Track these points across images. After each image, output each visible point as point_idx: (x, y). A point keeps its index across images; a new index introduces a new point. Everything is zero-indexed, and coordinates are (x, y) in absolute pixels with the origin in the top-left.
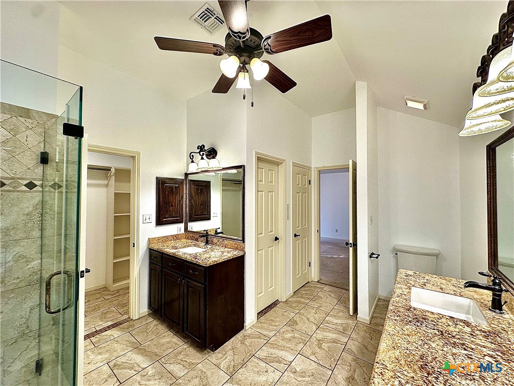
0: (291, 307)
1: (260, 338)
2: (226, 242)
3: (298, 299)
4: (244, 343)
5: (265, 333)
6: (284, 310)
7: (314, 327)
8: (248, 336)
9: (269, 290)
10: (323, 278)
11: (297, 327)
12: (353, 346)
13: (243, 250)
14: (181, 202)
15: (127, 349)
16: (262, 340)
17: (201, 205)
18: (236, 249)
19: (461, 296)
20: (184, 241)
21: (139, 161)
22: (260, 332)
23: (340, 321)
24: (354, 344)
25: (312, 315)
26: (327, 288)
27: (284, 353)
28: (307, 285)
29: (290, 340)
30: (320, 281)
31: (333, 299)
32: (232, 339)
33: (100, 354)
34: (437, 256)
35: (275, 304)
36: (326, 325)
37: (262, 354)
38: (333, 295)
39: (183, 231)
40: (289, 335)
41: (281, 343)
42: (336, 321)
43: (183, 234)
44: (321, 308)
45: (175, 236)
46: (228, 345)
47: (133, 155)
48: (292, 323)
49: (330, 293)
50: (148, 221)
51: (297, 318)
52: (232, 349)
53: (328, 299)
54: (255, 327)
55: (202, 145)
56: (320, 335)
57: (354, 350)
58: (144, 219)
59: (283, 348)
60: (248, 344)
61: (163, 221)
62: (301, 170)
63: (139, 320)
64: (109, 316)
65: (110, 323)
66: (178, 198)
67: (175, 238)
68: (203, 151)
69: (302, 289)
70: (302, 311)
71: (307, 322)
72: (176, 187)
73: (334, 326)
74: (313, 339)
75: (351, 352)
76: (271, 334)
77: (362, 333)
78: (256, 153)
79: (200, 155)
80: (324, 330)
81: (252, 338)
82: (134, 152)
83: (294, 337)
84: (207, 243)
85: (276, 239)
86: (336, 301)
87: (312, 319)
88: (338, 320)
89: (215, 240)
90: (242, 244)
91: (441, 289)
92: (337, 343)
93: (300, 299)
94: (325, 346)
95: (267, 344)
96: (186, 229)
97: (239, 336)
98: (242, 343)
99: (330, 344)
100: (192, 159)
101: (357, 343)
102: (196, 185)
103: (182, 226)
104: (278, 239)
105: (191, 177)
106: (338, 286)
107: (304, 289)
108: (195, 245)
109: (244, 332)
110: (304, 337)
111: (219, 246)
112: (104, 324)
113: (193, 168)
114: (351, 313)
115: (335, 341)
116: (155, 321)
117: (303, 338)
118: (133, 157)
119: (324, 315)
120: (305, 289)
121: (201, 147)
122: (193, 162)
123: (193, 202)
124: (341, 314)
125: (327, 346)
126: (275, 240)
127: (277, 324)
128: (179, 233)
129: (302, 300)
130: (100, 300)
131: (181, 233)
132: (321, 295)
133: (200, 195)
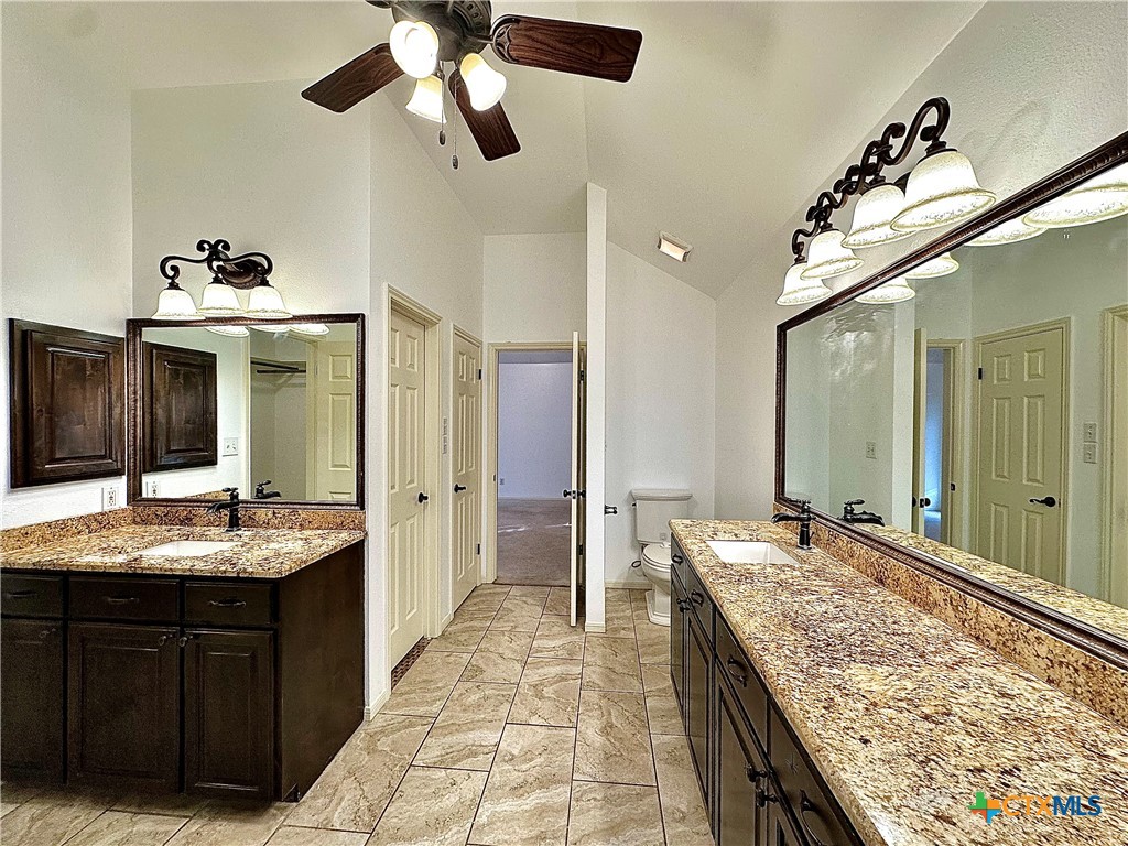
0: (458, 643)
1: (411, 725)
2: (303, 514)
3: (467, 624)
4: (375, 751)
5: (420, 711)
6: (446, 654)
7: (518, 667)
8: (381, 732)
9: (408, 617)
10: (501, 574)
11: (486, 676)
12: (594, 675)
13: (361, 527)
16: (418, 728)
18: (340, 527)
19: (758, 540)
20: (131, 529)
22: (407, 713)
23: (558, 643)
24: (594, 672)
25: (505, 646)
26: (515, 591)
27: (478, 733)
28: (474, 594)
29: (479, 706)
30: (499, 581)
31: (533, 608)
32: (341, 753)
34: (687, 498)
35: (419, 647)
36: (538, 655)
37: (430, 754)
38: (530, 601)
39: (121, 501)
40: (474, 698)
41: (464, 717)
42: (551, 644)
43: (125, 510)
44: (517, 630)
45: (94, 517)
46: (335, 770)
48: (472, 673)
49: (524, 599)
51: (478, 660)
52: (351, 773)
53: (524, 610)
54: (392, 708)
55: (218, 242)
56: (533, 676)
57: (597, 681)
59: (472, 726)
60: (387, 749)
62: (467, 344)
66: (102, 398)
67: (94, 525)
68: (219, 259)
69: (469, 602)
70: (483, 645)
71: (500, 661)
72: (95, 362)
73: (552, 653)
74: (524, 689)
75: (592, 686)
76: (436, 708)
77: (599, 651)
78: (391, 290)
79: (210, 267)
80: (537, 665)
81: (393, 732)
83: (486, 698)
84: (234, 523)
85: (422, 498)
86: (539, 609)
87: (508, 654)
88: (555, 640)
89: (263, 514)
90: (358, 513)
91: (736, 535)
92: (566, 680)
93: (472, 624)
94: (548, 691)
95: (434, 731)
96: (134, 494)
97: (358, 739)
98: (371, 750)
99: (555, 686)
100: (172, 278)
101: (598, 669)
103: (119, 485)
104: (426, 498)
105: (150, 335)
106: (533, 582)
107: (472, 603)
109: (365, 727)
110: (505, 690)
113: (172, 305)
114: (573, 623)
115: (562, 678)
117: (505, 693)
119: (528, 640)
120: (475, 600)
121: (214, 247)
122: (173, 286)
124: (556, 629)
125: (552, 691)
126: (420, 501)
127: (440, 685)
128: (107, 509)
129: (476, 624)
131: (117, 507)
132: (510, 606)
133: (182, 391)
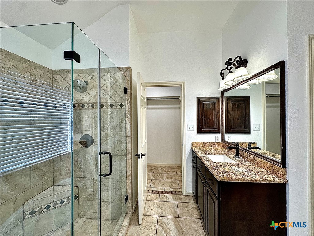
2: (258, 159)
14: (218, 116)
15: (170, 215)
17: (238, 119)
20: (220, 148)
21: (184, 88)
33: (158, 207)
39: (220, 140)
43: (220, 143)
45: (213, 143)
47: (181, 84)
50: (191, 129)
58: (189, 128)
61: (202, 131)
63: (186, 197)
64: (173, 185)
65: (171, 190)
66: (214, 113)
67: (213, 145)
79: (228, 69)
82: (181, 82)
84: (237, 155)
89: (247, 155)
90: (281, 169)
96: (223, 138)
102: (232, 101)
103: (220, 136)
105: (227, 94)
108: (226, 155)
111: (250, 162)
112: (169, 189)
116: (194, 204)
118: (181, 86)
122: (223, 79)
123: (230, 116)
128: (216, 141)
130: (174, 173)
131: (219, 142)
133: (237, 110)
